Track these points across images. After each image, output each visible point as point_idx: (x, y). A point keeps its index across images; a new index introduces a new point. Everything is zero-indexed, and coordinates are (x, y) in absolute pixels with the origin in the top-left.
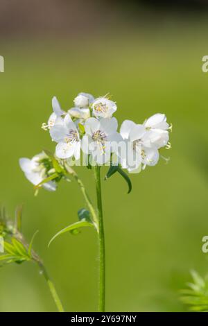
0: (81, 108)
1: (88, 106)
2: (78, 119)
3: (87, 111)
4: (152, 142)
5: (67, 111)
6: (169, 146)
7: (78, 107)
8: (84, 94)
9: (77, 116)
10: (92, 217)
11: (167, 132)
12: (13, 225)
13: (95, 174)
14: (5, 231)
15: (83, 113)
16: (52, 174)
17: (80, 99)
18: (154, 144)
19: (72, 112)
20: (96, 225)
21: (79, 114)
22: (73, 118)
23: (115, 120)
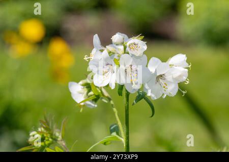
0: (117, 45)
1: (122, 44)
2: (114, 53)
3: (122, 47)
4: (174, 77)
5: (105, 47)
6: (188, 82)
7: (115, 43)
8: (120, 34)
9: (114, 51)
10: (121, 133)
11: (187, 70)
12: (59, 133)
13: (125, 99)
14: (52, 138)
15: (118, 49)
16: (91, 95)
17: (117, 37)
18: (175, 79)
19: (109, 48)
20: (123, 140)
21: (115, 49)
22: (110, 53)
23: (145, 57)
